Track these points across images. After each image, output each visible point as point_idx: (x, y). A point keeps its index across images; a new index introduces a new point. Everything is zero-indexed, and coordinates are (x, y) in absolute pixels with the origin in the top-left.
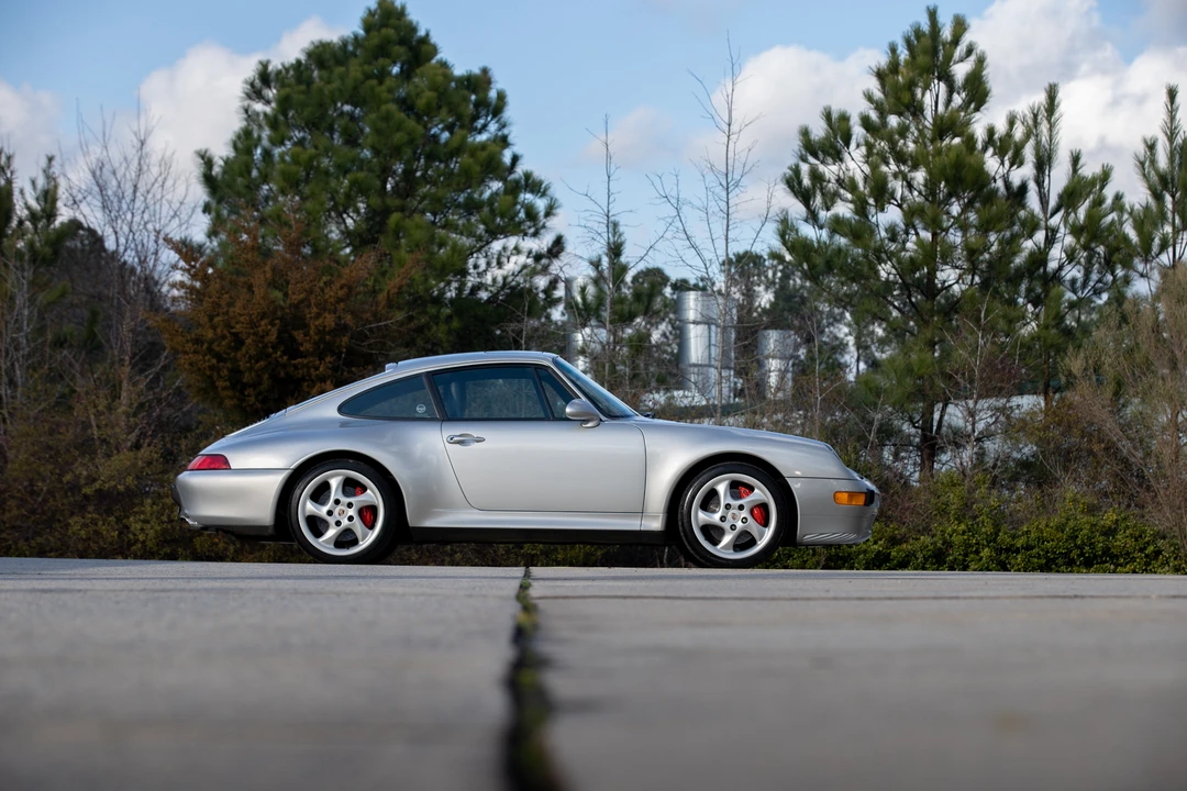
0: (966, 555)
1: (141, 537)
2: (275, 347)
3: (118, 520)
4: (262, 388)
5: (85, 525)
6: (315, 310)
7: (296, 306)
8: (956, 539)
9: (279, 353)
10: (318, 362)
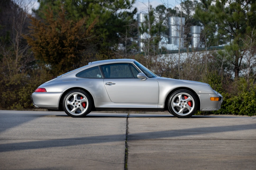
0: (247, 101)
1: (22, 98)
2: (58, 45)
3: (16, 93)
4: (55, 56)
5: (7, 94)
6: (69, 35)
7: (64, 34)
8: (245, 97)
9: (59, 46)
10: (70, 49)
